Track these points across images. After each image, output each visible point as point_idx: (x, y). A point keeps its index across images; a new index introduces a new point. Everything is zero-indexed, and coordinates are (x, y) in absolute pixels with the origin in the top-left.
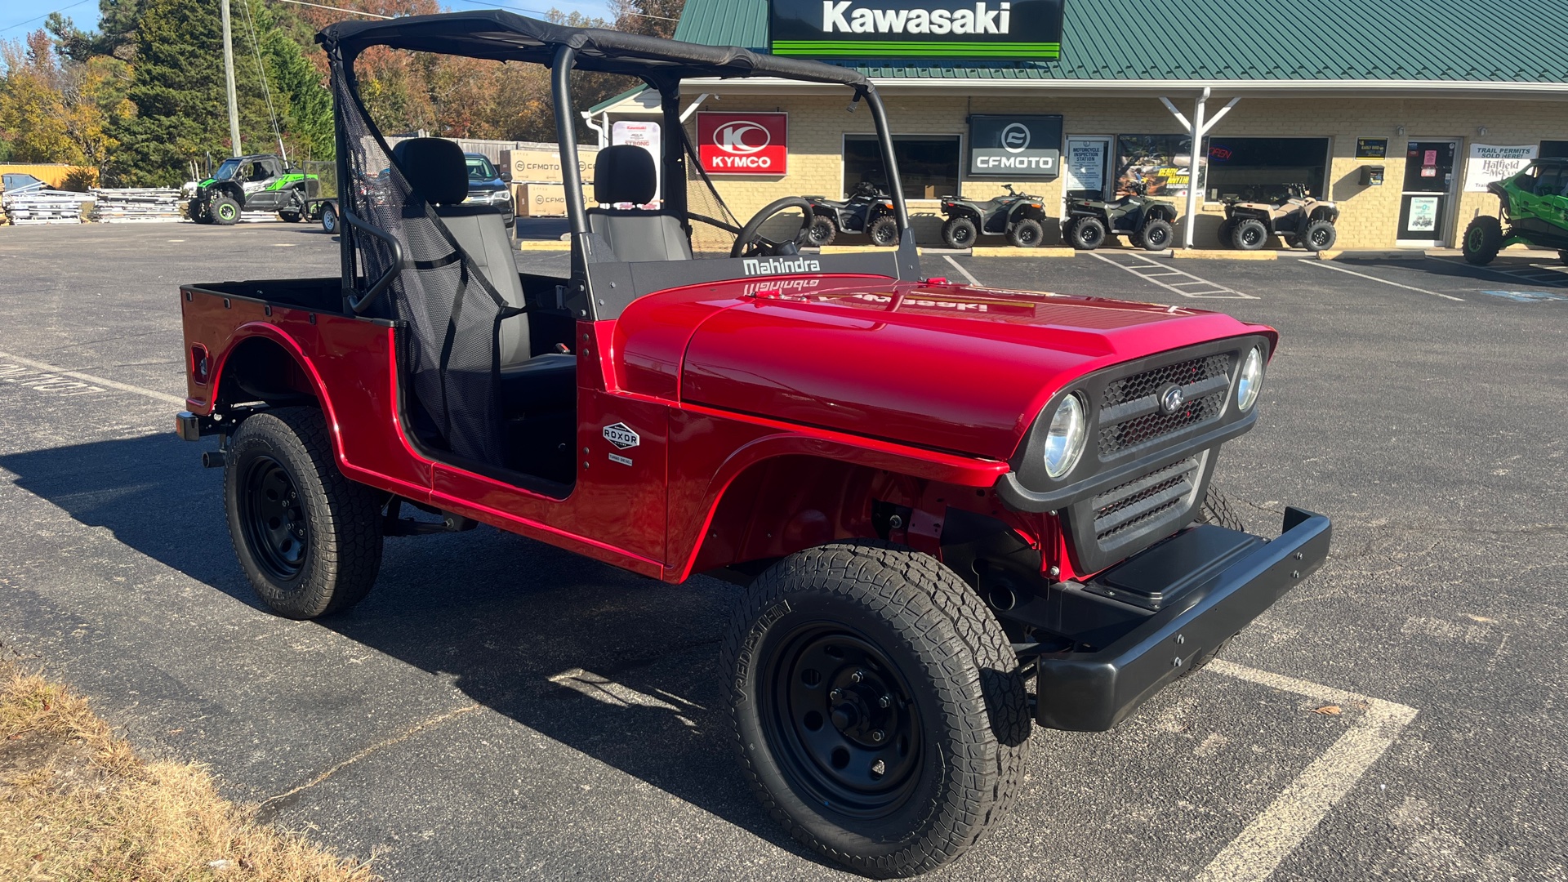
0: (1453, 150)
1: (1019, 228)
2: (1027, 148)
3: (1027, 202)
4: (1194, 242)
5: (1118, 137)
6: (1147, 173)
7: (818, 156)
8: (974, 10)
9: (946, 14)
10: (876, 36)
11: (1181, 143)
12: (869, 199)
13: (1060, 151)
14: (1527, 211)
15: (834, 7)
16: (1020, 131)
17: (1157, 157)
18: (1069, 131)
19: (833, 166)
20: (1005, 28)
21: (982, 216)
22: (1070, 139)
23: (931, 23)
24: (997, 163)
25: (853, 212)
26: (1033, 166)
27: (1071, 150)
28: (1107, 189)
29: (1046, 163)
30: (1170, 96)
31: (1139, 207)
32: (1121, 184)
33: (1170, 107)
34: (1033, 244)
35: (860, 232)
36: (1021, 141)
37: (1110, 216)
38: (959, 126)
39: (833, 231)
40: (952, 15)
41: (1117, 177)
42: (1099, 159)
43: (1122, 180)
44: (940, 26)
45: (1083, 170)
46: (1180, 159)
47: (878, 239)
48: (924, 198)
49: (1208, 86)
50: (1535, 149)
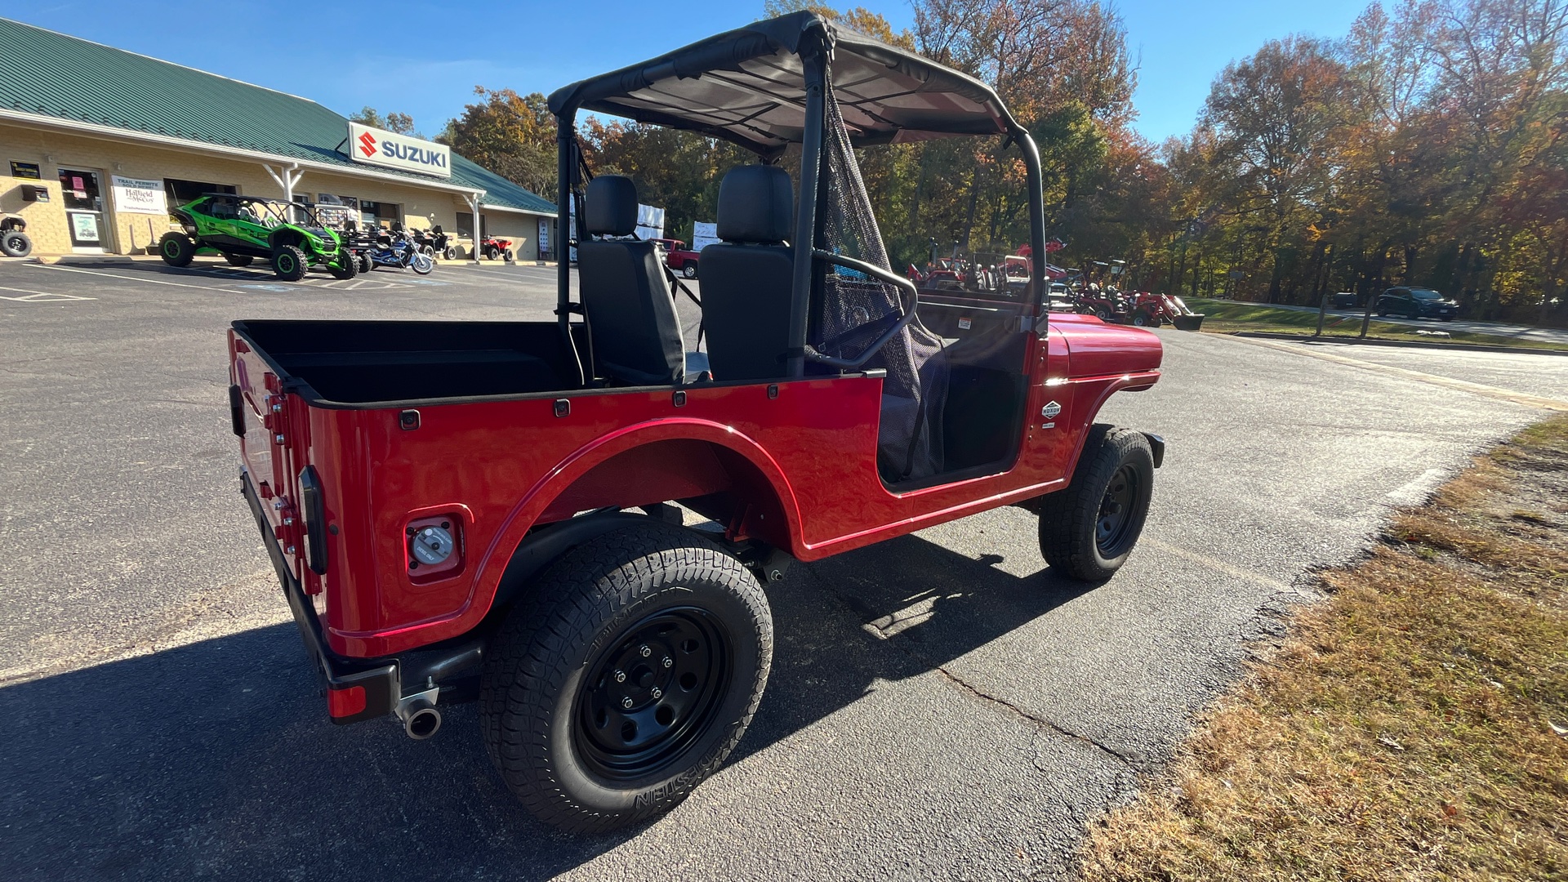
0: (97, 179)
50: (161, 183)
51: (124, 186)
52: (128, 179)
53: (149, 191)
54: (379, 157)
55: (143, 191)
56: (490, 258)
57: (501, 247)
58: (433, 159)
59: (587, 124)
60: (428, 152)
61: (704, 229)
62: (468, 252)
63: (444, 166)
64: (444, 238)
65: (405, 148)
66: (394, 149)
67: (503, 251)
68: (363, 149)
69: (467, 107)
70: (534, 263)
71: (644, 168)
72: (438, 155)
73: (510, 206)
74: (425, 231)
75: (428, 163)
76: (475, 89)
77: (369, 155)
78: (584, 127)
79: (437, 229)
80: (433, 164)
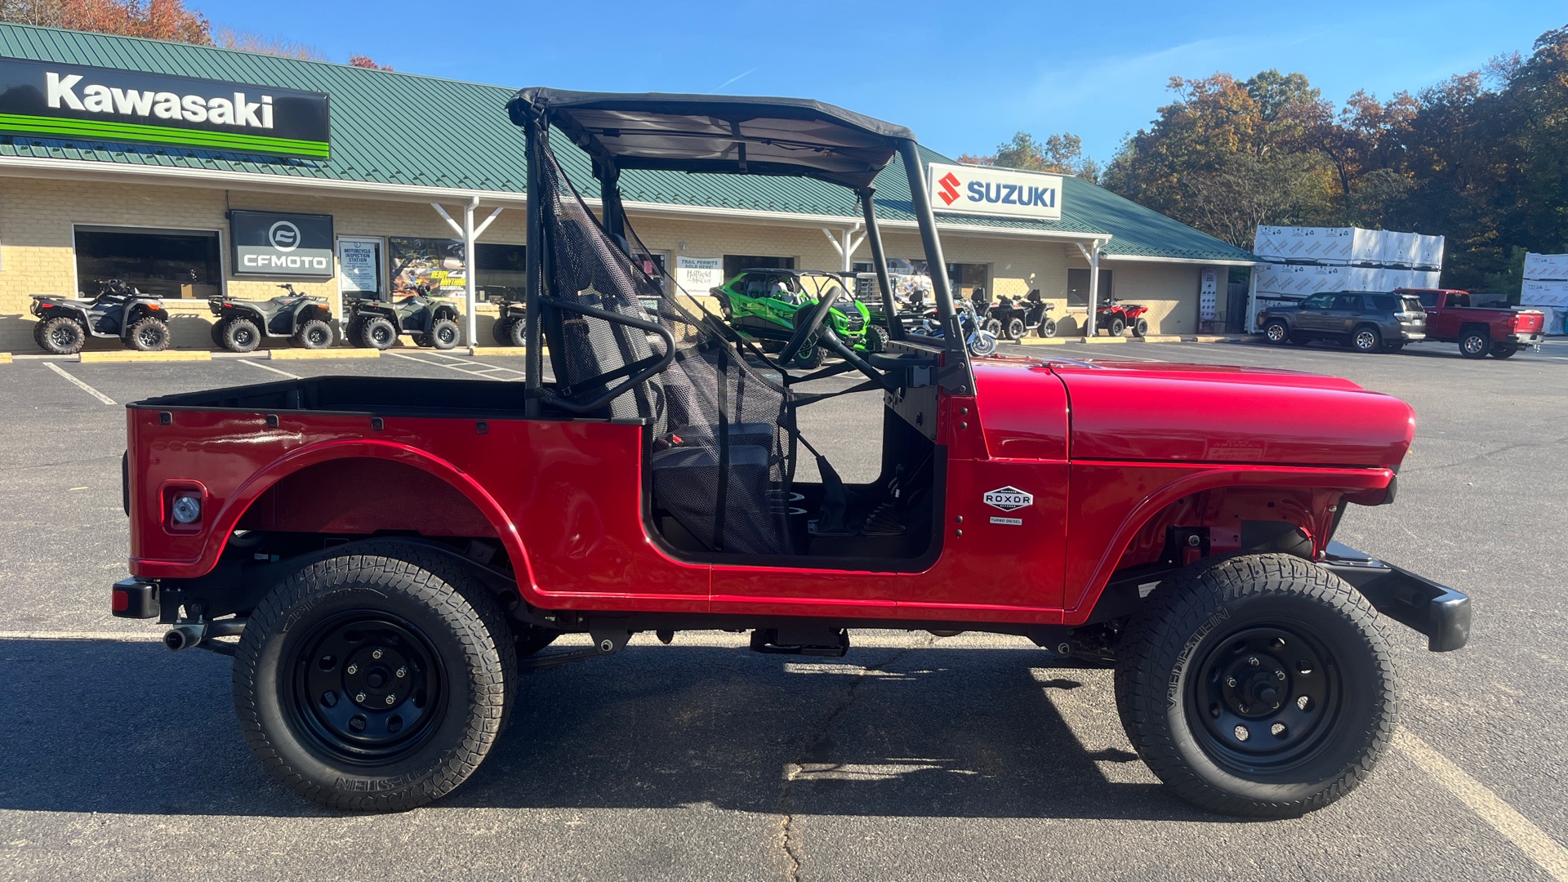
0: (664, 261)
1: (307, 330)
2: (298, 247)
3: (313, 303)
4: (477, 340)
5: (390, 239)
6: (420, 275)
7: (42, 248)
8: (233, 101)
9: (201, 101)
10: (116, 117)
11: (449, 247)
12: (123, 298)
13: (333, 251)
14: (746, 310)
15: (60, 80)
16: (290, 230)
17: (429, 259)
18: (338, 232)
19: (62, 260)
20: (269, 123)
21: (265, 317)
22: (340, 239)
23: (183, 109)
24: (267, 262)
25: (103, 313)
26: (307, 266)
27: (343, 251)
28: (382, 289)
29: (320, 263)
30: (441, 203)
31: (424, 307)
32: (397, 285)
33: (442, 213)
34: (323, 346)
35: (118, 336)
36: (291, 240)
37: (399, 317)
38: (218, 221)
39: (81, 335)
40: (207, 102)
41: (392, 278)
42: (372, 260)
43: (397, 281)
44: (194, 113)
45: (356, 271)
46: (450, 262)
47: (141, 343)
48: (180, 298)
49: (477, 195)
50: (721, 261)
51: (687, 267)
52: (691, 259)
53: (708, 270)
54: (963, 204)
55: (703, 271)
56: (1112, 335)
57: (1130, 317)
58: (1037, 196)
59: (1350, 107)
60: (1030, 189)
61: (1546, 265)
62: (1080, 325)
63: (1052, 205)
64: (1041, 307)
65: (998, 187)
66: (983, 190)
67: (1131, 322)
68: (942, 195)
69: (1159, 111)
70: (1178, 339)
71: (1458, 167)
72: (1045, 191)
73: (1150, 254)
74: (1016, 298)
75: (1029, 203)
76: (1169, 82)
77: (949, 201)
78: (1345, 111)
79: (1034, 295)
80: (1036, 204)
